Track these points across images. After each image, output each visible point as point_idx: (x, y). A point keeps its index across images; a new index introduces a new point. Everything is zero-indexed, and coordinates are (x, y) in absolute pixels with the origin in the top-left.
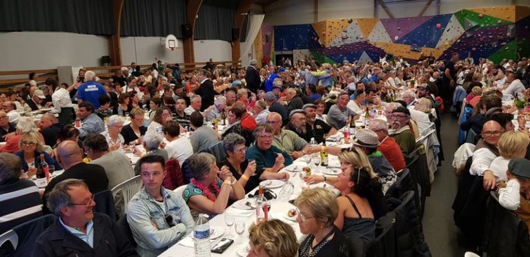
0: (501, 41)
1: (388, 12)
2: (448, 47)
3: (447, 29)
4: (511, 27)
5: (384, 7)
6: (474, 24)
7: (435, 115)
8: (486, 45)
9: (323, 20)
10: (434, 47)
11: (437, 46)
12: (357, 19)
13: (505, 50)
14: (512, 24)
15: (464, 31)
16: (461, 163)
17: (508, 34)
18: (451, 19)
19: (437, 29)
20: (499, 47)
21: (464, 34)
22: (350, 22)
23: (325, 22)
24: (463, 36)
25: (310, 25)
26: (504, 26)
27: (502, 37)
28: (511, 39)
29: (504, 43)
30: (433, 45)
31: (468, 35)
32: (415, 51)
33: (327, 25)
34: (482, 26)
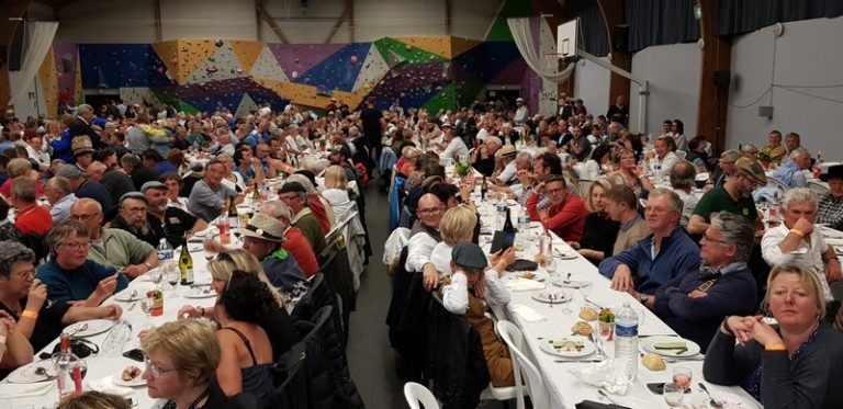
0: (435, 84)
1: (278, 33)
2: (369, 91)
3: (365, 64)
4: (447, 66)
5: (273, 25)
6: (401, 59)
7: (356, 190)
8: (418, 89)
9: (173, 39)
10: (350, 91)
11: (354, 89)
12: (231, 42)
13: (441, 97)
14: (448, 61)
15: (388, 69)
16: (394, 256)
17: (444, 75)
18: (371, 51)
19: (353, 63)
20: (434, 92)
21: (389, 73)
22: (219, 45)
23: (175, 43)
24: (388, 76)
25: (149, 46)
26: (437, 64)
27: (436, 79)
28: (447, 82)
29: (440, 88)
30: (348, 87)
31: (395, 75)
32: (324, 95)
33: (180, 48)
34: (411, 62)
